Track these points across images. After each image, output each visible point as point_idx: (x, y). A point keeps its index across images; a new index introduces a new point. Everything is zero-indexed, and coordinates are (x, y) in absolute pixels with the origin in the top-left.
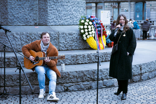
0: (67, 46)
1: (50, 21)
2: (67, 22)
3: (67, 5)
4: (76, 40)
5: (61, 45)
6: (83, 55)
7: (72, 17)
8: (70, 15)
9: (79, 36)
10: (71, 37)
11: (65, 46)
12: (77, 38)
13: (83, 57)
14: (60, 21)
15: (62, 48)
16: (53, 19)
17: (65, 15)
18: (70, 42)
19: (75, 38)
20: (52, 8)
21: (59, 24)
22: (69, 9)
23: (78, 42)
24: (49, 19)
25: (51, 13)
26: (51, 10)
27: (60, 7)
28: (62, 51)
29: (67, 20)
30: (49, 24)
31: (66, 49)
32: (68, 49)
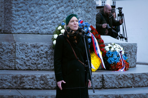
0: (28, 64)
1: (15, 26)
2: (47, 30)
3: (47, 4)
4: (45, 55)
5: (18, 62)
6: (34, 76)
7: (57, 22)
8: (53, 19)
9: (51, 50)
10: (36, 50)
11: (25, 63)
12: (46, 52)
13: (32, 79)
14: (33, 27)
15: (20, 67)
16: (21, 23)
17: (42, 19)
18: (34, 58)
19: (43, 52)
20: (20, 7)
21: (31, 32)
22: (50, 9)
23: (49, 59)
24: (13, 23)
25: (19, 15)
26: (18, 11)
27: (34, 6)
28: (19, 70)
29: (46, 26)
30: (15, 31)
31: (27, 68)
32: (31, 68)
